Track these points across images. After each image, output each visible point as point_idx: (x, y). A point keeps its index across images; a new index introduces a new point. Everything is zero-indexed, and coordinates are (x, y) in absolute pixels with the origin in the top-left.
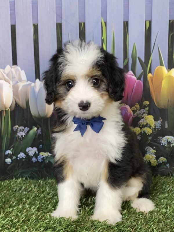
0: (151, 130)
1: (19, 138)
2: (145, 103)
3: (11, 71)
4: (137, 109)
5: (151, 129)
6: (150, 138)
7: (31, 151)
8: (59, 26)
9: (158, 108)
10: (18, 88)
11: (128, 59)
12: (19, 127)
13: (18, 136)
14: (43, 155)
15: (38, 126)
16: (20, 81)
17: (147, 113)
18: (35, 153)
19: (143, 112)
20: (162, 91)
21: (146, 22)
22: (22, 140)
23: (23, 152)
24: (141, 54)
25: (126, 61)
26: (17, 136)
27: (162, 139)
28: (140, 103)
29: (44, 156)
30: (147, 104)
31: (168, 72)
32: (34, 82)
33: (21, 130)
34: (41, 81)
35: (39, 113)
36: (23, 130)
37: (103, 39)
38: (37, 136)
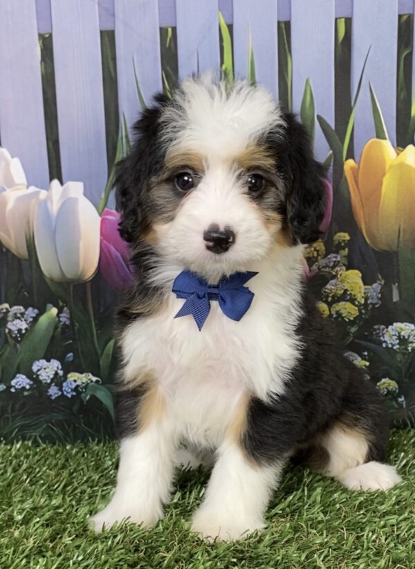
0: (357, 308)
1: (11, 336)
2: (340, 237)
4: (318, 255)
5: (356, 306)
6: (353, 330)
7: (45, 369)
8: (108, 39)
9: (373, 250)
10: (4, 204)
12: (11, 307)
13: (10, 330)
14: (75, 381)
15: (61, 304)
16: (8, 187)
17: (344, 265)
18: (56, 374)
19: (335, 262)
20: (381, 204)
21: (338, 20)
22: (19, 342)
23: (24, 374)
24: (325, 108)
26: (7, 331)
27: (384, 332)
28: (326, 239)
29: (79, 383)
30: (344, 241)
31: (398, 154)
32: (47, 188)
33: (15, 314)
34: (65, 186)
35: (61, 270)
36: (23, 314)
37: (226, 69)
38: (59, 329)
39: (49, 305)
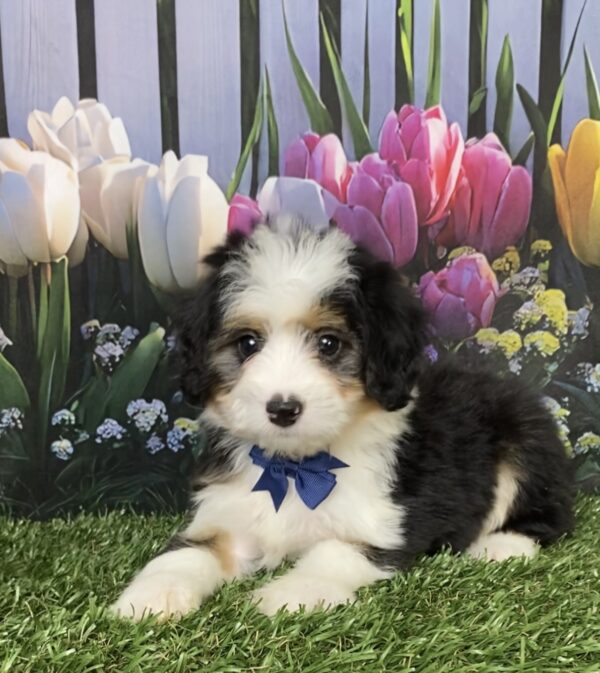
0: (557, 340)
1: (100, 365)
2: (540, 245)
3: (74, 120)
4: (511, 268)
5: (558, 337)
6: (553, 368)
7: (144, 412)
9: (582, 265)
10: (99, 182)
11: (486, 90)
12: (101, 325)
13: (99, 357)
14: (184, 430)
15: (170, 323)
16: (106, 158)
17: (543, 283)
18: (159, 419)
19: (532, 278)
20: (593, 205)
22: (111, 374)
23: (114, 419)
24: (527, 75)
25: (477, 99)
26: (95, 357)
27: (591, 371)
28: (521, 247)
29: (189, 432)
30: (544, 251)
32: (159, 162)
33: (107, 334)
34: (182, 160)
35: (173, 276)
36: (117, 335)
37: (403, 15)
38: (166, 358)
39: (154, 324)
